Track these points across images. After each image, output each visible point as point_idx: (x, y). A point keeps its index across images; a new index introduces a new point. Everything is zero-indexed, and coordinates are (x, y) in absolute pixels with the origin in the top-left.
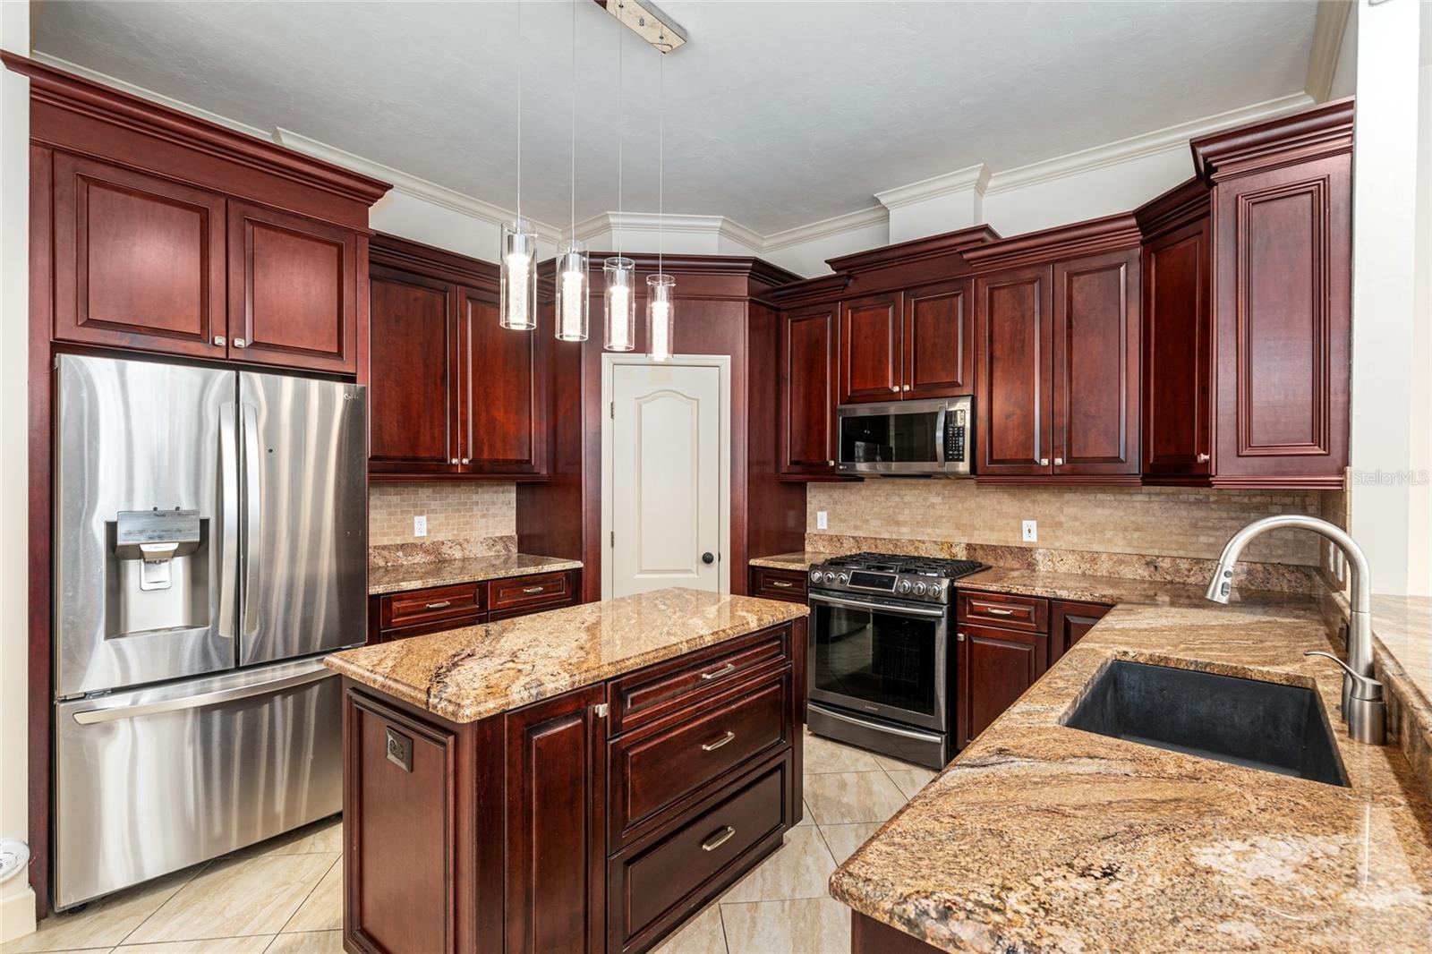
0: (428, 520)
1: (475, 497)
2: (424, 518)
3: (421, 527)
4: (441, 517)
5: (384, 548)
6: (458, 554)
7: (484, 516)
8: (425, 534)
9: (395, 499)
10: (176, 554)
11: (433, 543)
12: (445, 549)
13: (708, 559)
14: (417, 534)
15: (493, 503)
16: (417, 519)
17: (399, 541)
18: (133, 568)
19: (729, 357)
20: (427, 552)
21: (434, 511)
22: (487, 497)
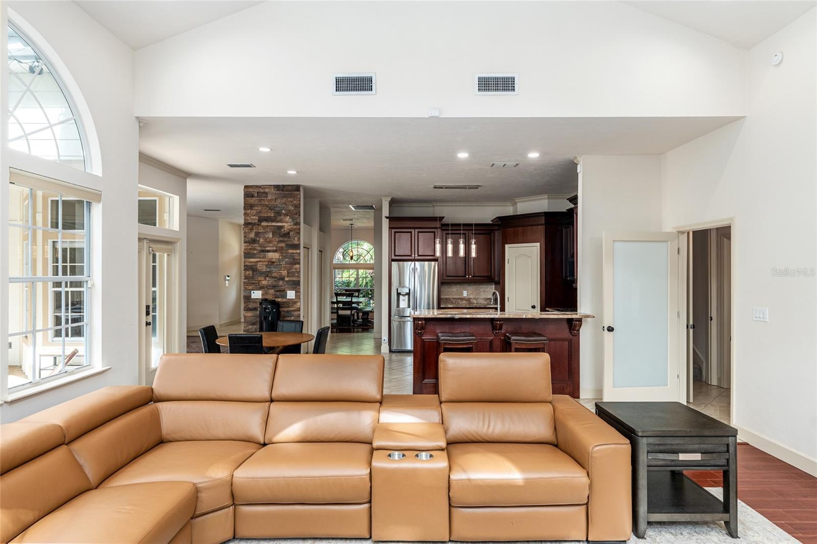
0: (467, 292)
1: (481, 286)
2: (466, 292)
3: (465, 294)
4: (471, 291)
5: (455, 298)
6: (475, 302)
7: (484, 292)
8: (466, 295)
9: (458, 286)
10: (406, 295)
11: (468, 298)
12: (471, 300)
13: (533, 307)
14: (464, 295)
15: (487, 288)
16: (464, 292)
17: (459, 297)
18: (401, 296)
19: (539, 243)
20: (466, 300)
21: (469, 290)
22: (485, 286)
